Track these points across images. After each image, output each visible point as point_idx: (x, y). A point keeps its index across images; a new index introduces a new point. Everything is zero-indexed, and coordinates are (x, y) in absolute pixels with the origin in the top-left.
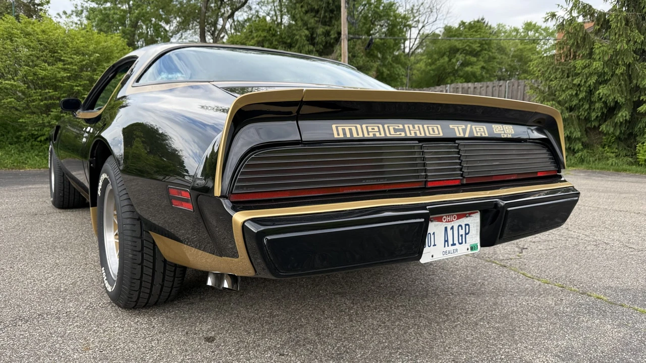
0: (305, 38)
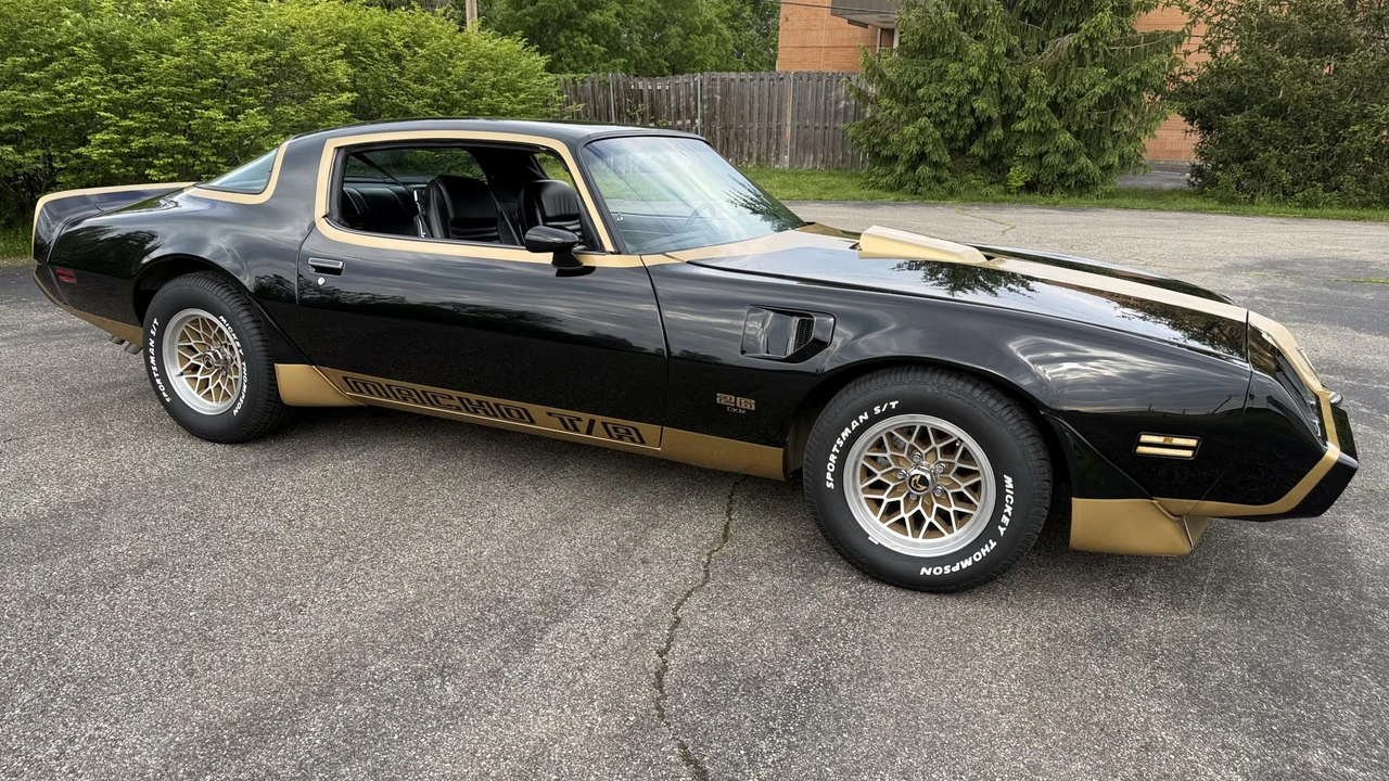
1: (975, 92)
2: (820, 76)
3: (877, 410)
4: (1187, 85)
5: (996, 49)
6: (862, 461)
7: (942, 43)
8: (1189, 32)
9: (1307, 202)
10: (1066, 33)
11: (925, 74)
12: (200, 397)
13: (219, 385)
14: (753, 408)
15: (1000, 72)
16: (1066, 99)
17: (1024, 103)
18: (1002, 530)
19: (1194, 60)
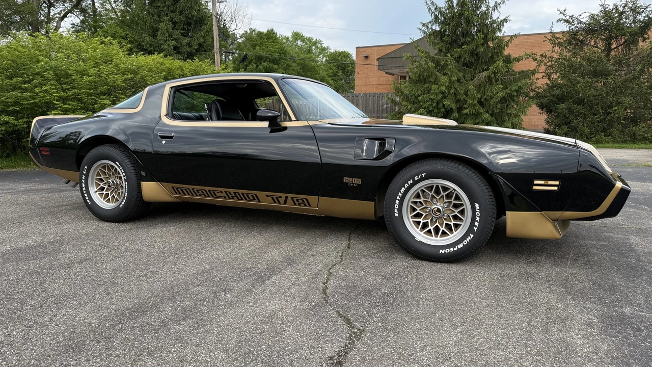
0: (172, 48)
1: (444, 97)
2: (374, 95)
3: (416, 178)
4: (539, 93)
5: (453, 78)
6: (410, 204)
7: (428, 77)
8: (538, 69)
9: (597, 141)
10: (483, 71)
11: (421, 91)
12: (104, 202)
13: (113, 196)
14: (360, 183)
15: (455, 88)
16: (485, 99)
17: (467, 101)
18: (475, 229)
19: (541, 82)
